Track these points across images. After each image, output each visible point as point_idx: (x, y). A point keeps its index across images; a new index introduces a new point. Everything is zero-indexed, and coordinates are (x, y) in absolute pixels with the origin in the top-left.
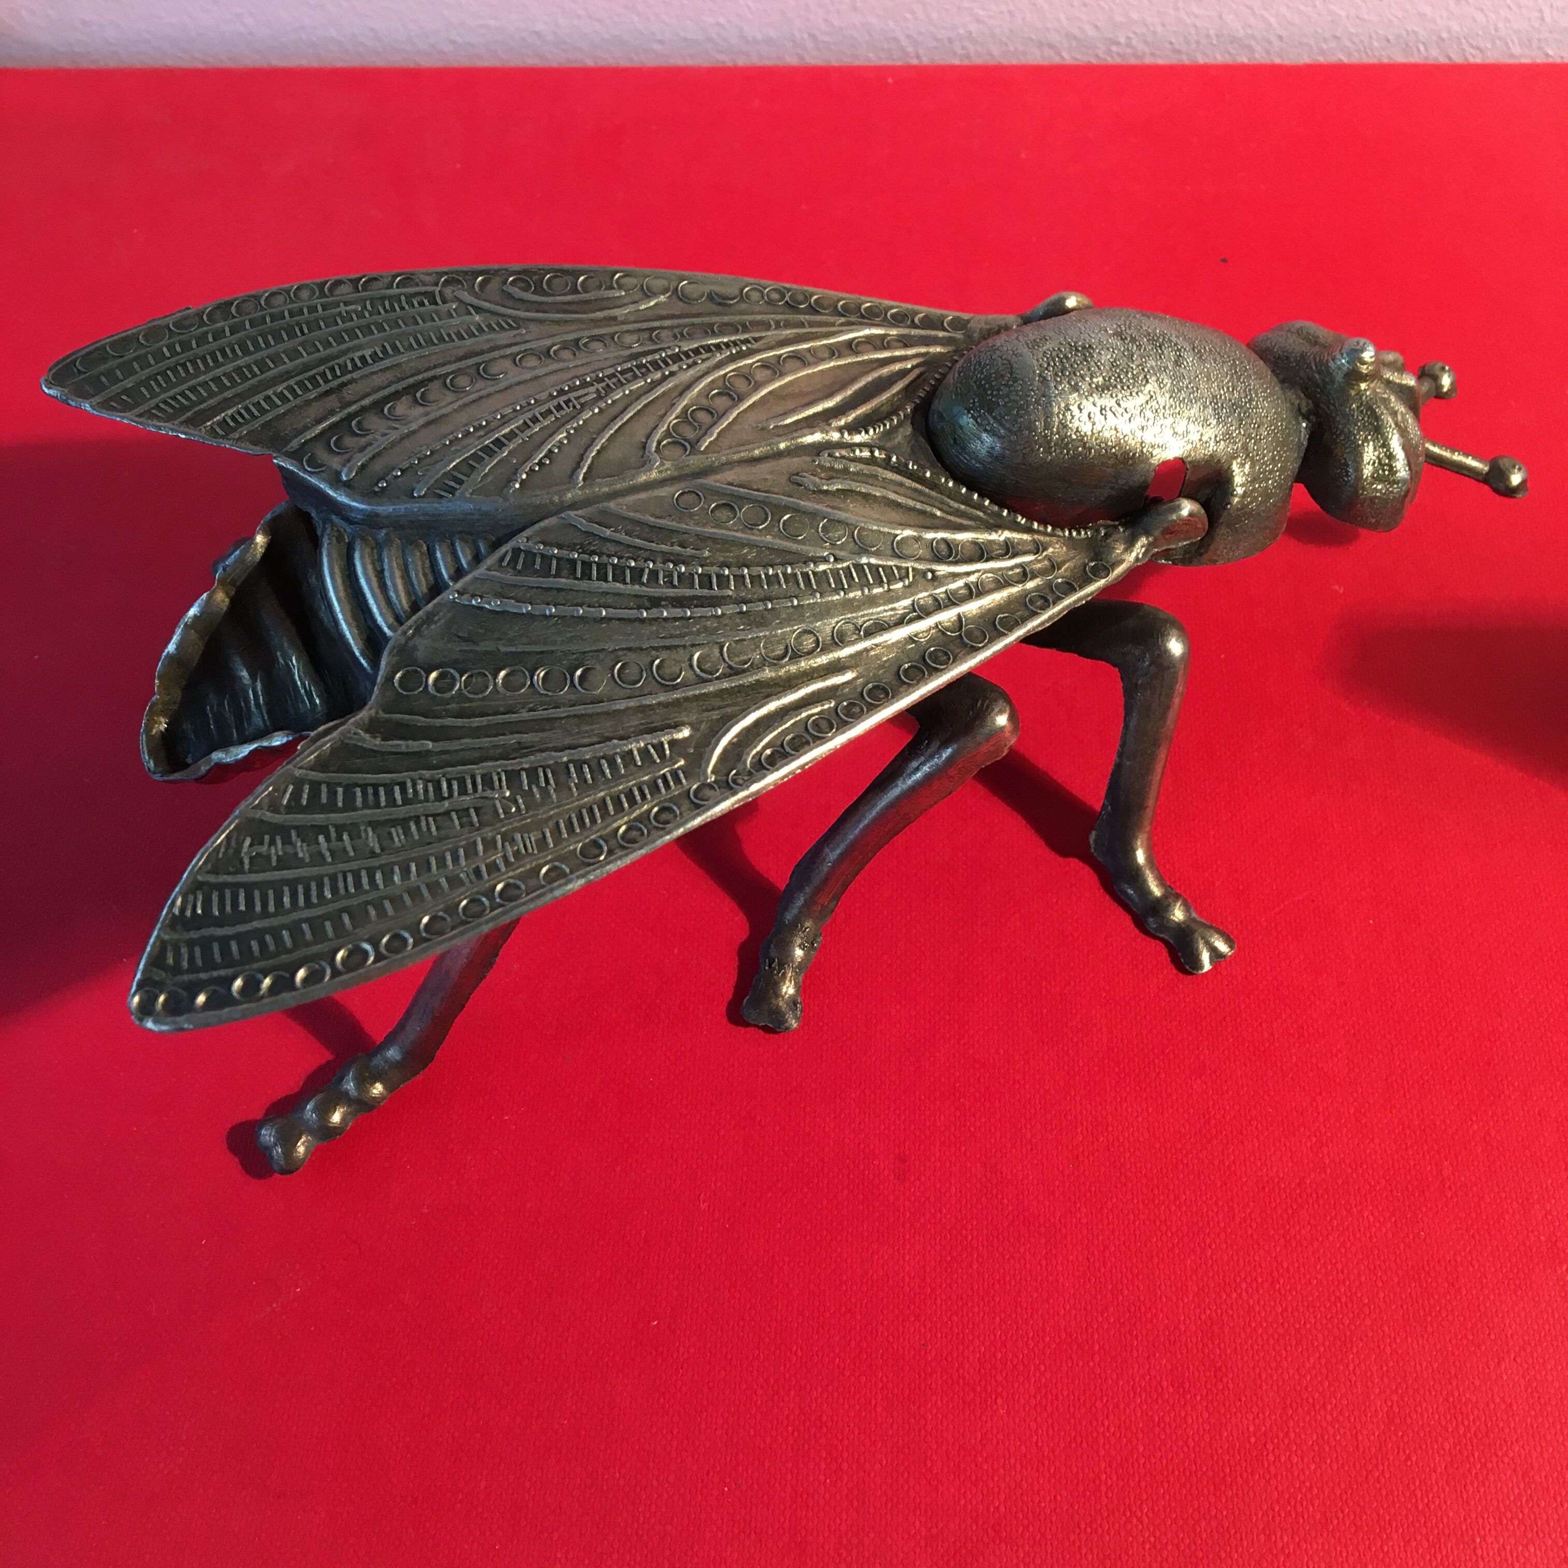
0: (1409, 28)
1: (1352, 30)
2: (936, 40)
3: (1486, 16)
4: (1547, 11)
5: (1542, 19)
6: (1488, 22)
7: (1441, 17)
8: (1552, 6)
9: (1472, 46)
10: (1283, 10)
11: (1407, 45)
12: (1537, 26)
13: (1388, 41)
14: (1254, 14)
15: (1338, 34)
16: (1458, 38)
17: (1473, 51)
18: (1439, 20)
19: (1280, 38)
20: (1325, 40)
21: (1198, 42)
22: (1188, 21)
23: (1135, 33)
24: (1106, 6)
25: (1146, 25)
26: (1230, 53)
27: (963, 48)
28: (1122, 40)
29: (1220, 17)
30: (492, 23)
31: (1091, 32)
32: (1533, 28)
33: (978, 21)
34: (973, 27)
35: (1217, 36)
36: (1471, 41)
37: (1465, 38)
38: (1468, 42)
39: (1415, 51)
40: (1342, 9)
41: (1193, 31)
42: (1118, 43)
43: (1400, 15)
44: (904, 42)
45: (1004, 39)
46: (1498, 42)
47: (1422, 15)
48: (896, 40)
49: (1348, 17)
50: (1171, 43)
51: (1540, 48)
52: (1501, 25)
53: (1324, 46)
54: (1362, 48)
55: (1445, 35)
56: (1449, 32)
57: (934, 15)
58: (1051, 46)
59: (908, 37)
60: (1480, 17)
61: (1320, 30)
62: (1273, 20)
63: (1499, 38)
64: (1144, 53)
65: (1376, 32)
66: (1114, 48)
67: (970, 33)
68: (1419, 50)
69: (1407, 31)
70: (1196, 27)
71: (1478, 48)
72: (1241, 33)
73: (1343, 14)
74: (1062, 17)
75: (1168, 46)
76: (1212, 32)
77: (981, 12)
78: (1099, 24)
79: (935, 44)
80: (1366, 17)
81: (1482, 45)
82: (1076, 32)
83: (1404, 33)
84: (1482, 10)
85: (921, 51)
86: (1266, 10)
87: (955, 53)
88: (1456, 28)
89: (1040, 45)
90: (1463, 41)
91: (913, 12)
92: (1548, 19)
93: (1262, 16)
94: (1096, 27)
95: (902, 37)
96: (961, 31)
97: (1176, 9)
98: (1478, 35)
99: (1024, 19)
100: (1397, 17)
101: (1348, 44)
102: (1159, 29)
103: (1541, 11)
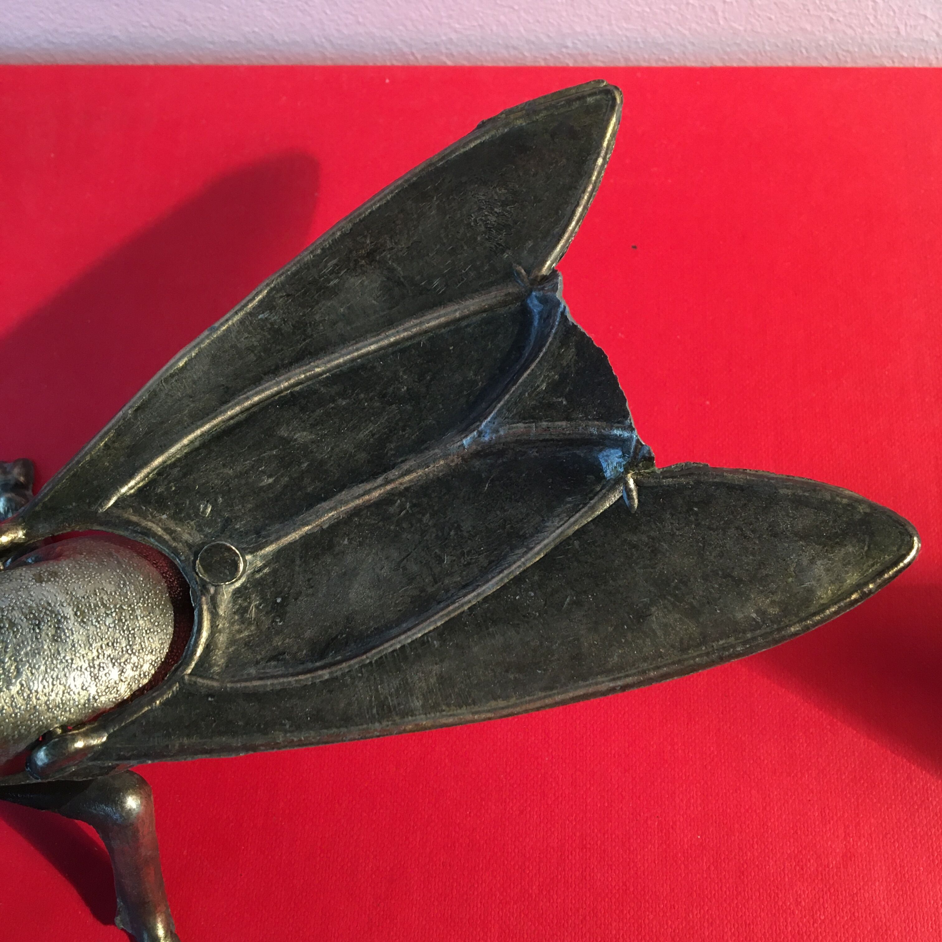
0: (794, 38)
1: (750, 39)
2: (426, 43)
3: (854, 30)
4: (902, 27)
5: (899, 33)
6: (856, 34)
7: (819, 31)
8: (906, 24)
9: (843, 50)
10: (694, 25)
11: (792, 49)
12: (894, 37)
13: (778, 46)
14: (672, 28)
15: (738, 42)
16: (833, 45)
17: (844, 53)
18: (817, 33)
19: (693, 44)
20: (729, 46)
21: (629, 47)
22: (620, 33)
23: (579, 40)
24: (555, 23)
25: (588, 35)
26: (654, 54)
27: (447, 49)
28: (570, 44)
29: (645, 30)
30: (78, 30)
31: (545, 40)
32: (892, 38)
33: (456, 31)
34: (454, 36)
35: (643, 42)
36: (843, 47)
37: (838, 44)
38: (840, 47)
39: (799, 53)
40: (740, 25)
41: (624, 39)
42: (566, 47)
43: (786, 29)
44: (400, 45)
45: (479, 44)
46: (864, 48)
47: (804, 30)
48: (395, 43)
49: (745, 31)
50: (608, 47)
51: (897, 52)
52: (866, 37)
53: (728, 50)
54: (757, 50)
55: (822, 43)
56: (825, 40)
57: (422, 28)
58: (514, 48)
59: (403, 41)
60: (850, 32)
61: (724, 39)
62: (687, 33)
63: (865, 45)
64: (588, 54)
65: (768, 41)
66: (564, 50)
67: (451, 39)
68: (801, 52)
69: (792, 40)
70: (626, 37)
71: (848, 51)
72: (662, 41)
73: (741, 28)
74: (522, 29)
75: (606, 49)
76: (639, 40)
77: (457, 26)
78: (551, 35)
79: (425, 46)
80: (759, 30)
81: (851, 49)
82: (533, 39)
83: (790, 41)
84: (851, 27)
85: (414, 51)
86: (680, 25)
87: (441, 53)
88: (830, 38)
89: (507, 47)
90: (836, 46)
91: (404, 26)
92: (903, 32)
93: (678, 30)
94: (549, 36)
95: (397, 41)
96: (444, 38)
97: (610, 24)
98: (848, 43)
99: (492, 30)
100: (785, 31)
101: (746, 48)
102: (598, 38)
103: (897, 28)
